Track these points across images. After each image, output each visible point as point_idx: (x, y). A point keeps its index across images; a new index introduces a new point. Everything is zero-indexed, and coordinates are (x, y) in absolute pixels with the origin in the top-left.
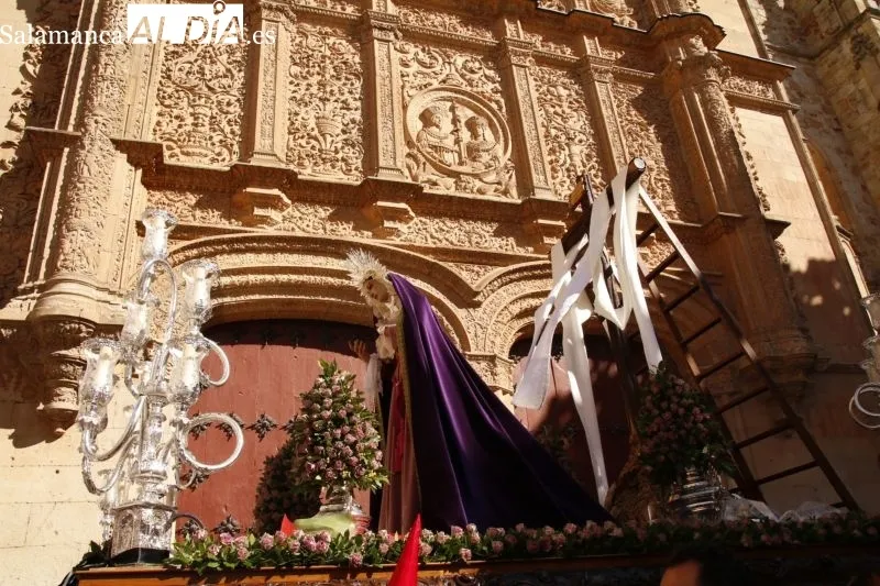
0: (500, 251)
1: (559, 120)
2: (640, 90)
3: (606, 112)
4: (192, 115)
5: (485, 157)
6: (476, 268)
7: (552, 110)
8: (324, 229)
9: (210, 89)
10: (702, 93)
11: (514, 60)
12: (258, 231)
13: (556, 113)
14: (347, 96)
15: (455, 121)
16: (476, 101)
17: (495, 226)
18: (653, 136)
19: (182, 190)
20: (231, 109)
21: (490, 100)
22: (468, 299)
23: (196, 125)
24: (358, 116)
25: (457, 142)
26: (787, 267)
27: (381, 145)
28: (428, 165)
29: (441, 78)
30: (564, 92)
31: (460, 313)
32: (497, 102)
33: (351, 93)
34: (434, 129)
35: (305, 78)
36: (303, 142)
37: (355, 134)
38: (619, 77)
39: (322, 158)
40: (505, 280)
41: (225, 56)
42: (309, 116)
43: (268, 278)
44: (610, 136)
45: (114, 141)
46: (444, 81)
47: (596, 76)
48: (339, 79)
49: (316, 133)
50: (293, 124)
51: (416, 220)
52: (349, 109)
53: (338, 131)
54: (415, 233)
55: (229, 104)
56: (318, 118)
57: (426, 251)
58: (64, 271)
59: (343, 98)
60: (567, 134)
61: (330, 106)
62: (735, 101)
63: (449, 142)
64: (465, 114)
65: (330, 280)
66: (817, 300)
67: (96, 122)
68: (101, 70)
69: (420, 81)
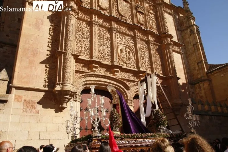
0: (133, 80)
1: (144, 53)
2: (157, 47)
3: (152, 52)
4: (81, 46)
5: (131, 60)
6: (129, 83)
7: (142, 50)
8: (105, 73)
9: (84, 41)
10: (169, 50)
11: (137, 40)
12: (94, 73)
13: (143, 51)
14: (108, 45)
15: (126, 51)
16: (130, 47)
17: (133, 74)
18: (159, 57)
19: (80, 63)
20: (88, 46)
21: (132, 48)
22: (128, 88)
23: (82, 49)
24: (110, 49)
25: (126, 56)
26: (179, 84)
27: (115, 56)
28: (122, 61)
29: (124, 42)
30: (145, 47)
31: (127, 91)
32: (133, 48)
33: (108, 44)
34: (122, 53)
35: (100, 40)
36: (100, 54)
37: (109, 53)
38: (154, 44)
39: (104, 58)
40: (134, 85)
41: (86, 34)
42: (101, 48)
43: (95, 82)
44: (152, 57)
45: (72, 54)
46: (124, 43)
47: (151, 44)
48: (106, 41)
49: (102, 52)
50: (98, 50)
51: (120, 72)
52: (108, 48)
53: (106, 52)
54: (120, 75)
55: (87, 45)
56: (103, 49)
57: (122, 79)
58: (66, 81)
59: (107, 45)
60: (145, 56)
61: (105, 47)
62: (174, 51)
63: (125, 56)
64: (128, 50)
65: (105, 83)
66: (183, 91)
67: (69, 50)
68: (69, 38)
69: (120, 42)
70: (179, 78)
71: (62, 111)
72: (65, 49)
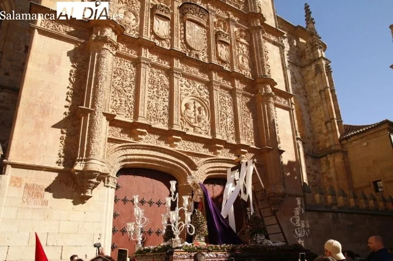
0: (204, 153)
1: (224, 109)
2: (249, 99)
3: (239, 108)
4: (120, 100)
5: (203, 121)
6: (197, 158)
7: (223, 105)
8: (157, 142)
9: (125, 91)
10: (268, 105)
11: (214, 87)
12: (139, 143)
13: (224, 106)
14: (165, 97)
15: (195, 107)
16: (201, 100)
17: (204, 145)
18: (251, 117)
19: (117, 127)
20: (131, 99)
21: (205, 101)
22: (194, 167)
23: (121, 104)
24: (167, 104)
25: (195, 115)
26: (282, 163)
27: (174, 116)
28: (187, 123)
29: (192, 91)
30: (227, 99)
31: (192, 172)
32: (207, 102)
33: (166, 95)
34: (188, 110)
35: (153, 89)
36: (151, 112)
37: (166, 111)
38: (244, 95)
39: (156, 119)
40: (205, 162)
41: (129, 79)
42: (153, 102)
43: (141, 157)
44: (239, 116)
45: (103, 113)
46: (193, 93)
47: (237, 95)
48: (162, 90)
49: (155, 109)
50: (149, 105)
51: (182, 141)
52: (165, 101)
53: (162, 109)
54: (182, 146)
55: (130, 97)
56: (156, 104)
57: (185, 152)
58: (92, 156)
59: (163, 97)
60: (226, 114)
61: (160, 100)
62: (276, 105)
63: (193, 115)
64: (198, 105)
65: (157, 159)
66: (288, 174)
67: (99, 106)
68: (99, 88)
69: (186, 92)
70: (282, 152)
71: (85, 203)
72: (93, 106)
